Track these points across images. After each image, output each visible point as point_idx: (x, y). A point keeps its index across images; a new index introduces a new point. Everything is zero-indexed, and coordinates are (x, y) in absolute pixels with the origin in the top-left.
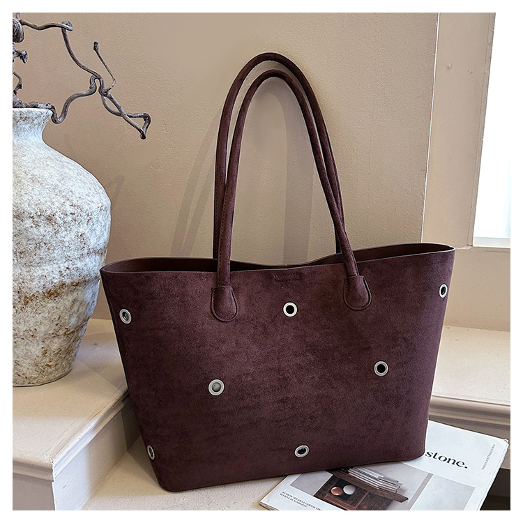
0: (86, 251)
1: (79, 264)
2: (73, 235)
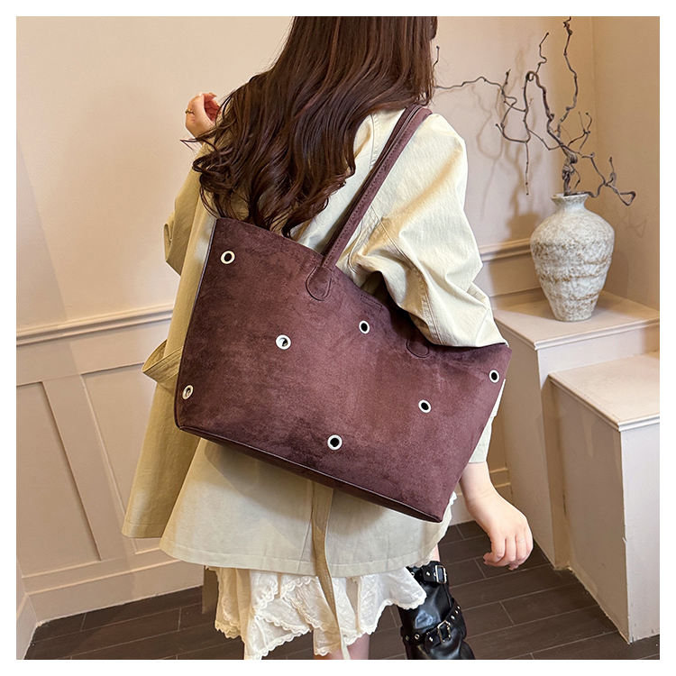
0: (582, 262)
1: (579, 268)
2: (574, 255)
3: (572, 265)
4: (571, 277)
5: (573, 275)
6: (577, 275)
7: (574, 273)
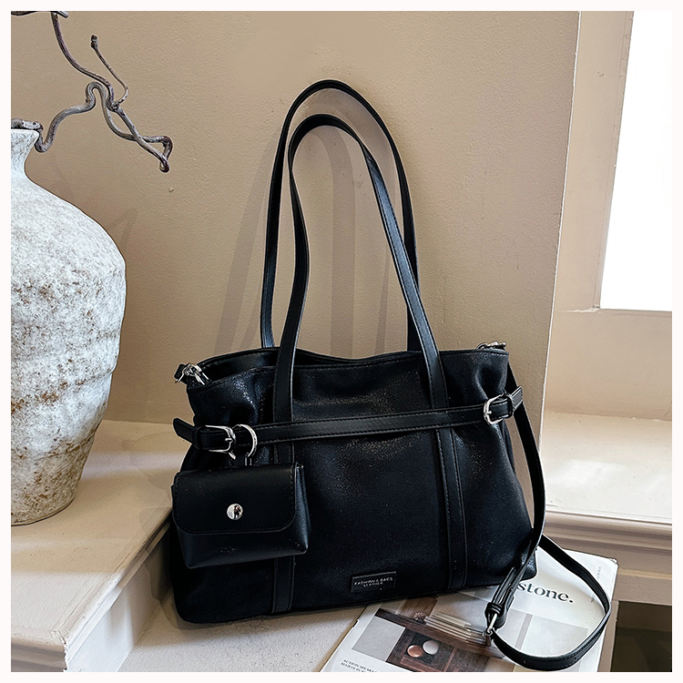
0: (95, 335)
1: (86, 354)
2: (77, 314)
3: (70, 347)
4: (64, 385)
5: (70, 379)
6: (81, 375)
7: (74, 370)
